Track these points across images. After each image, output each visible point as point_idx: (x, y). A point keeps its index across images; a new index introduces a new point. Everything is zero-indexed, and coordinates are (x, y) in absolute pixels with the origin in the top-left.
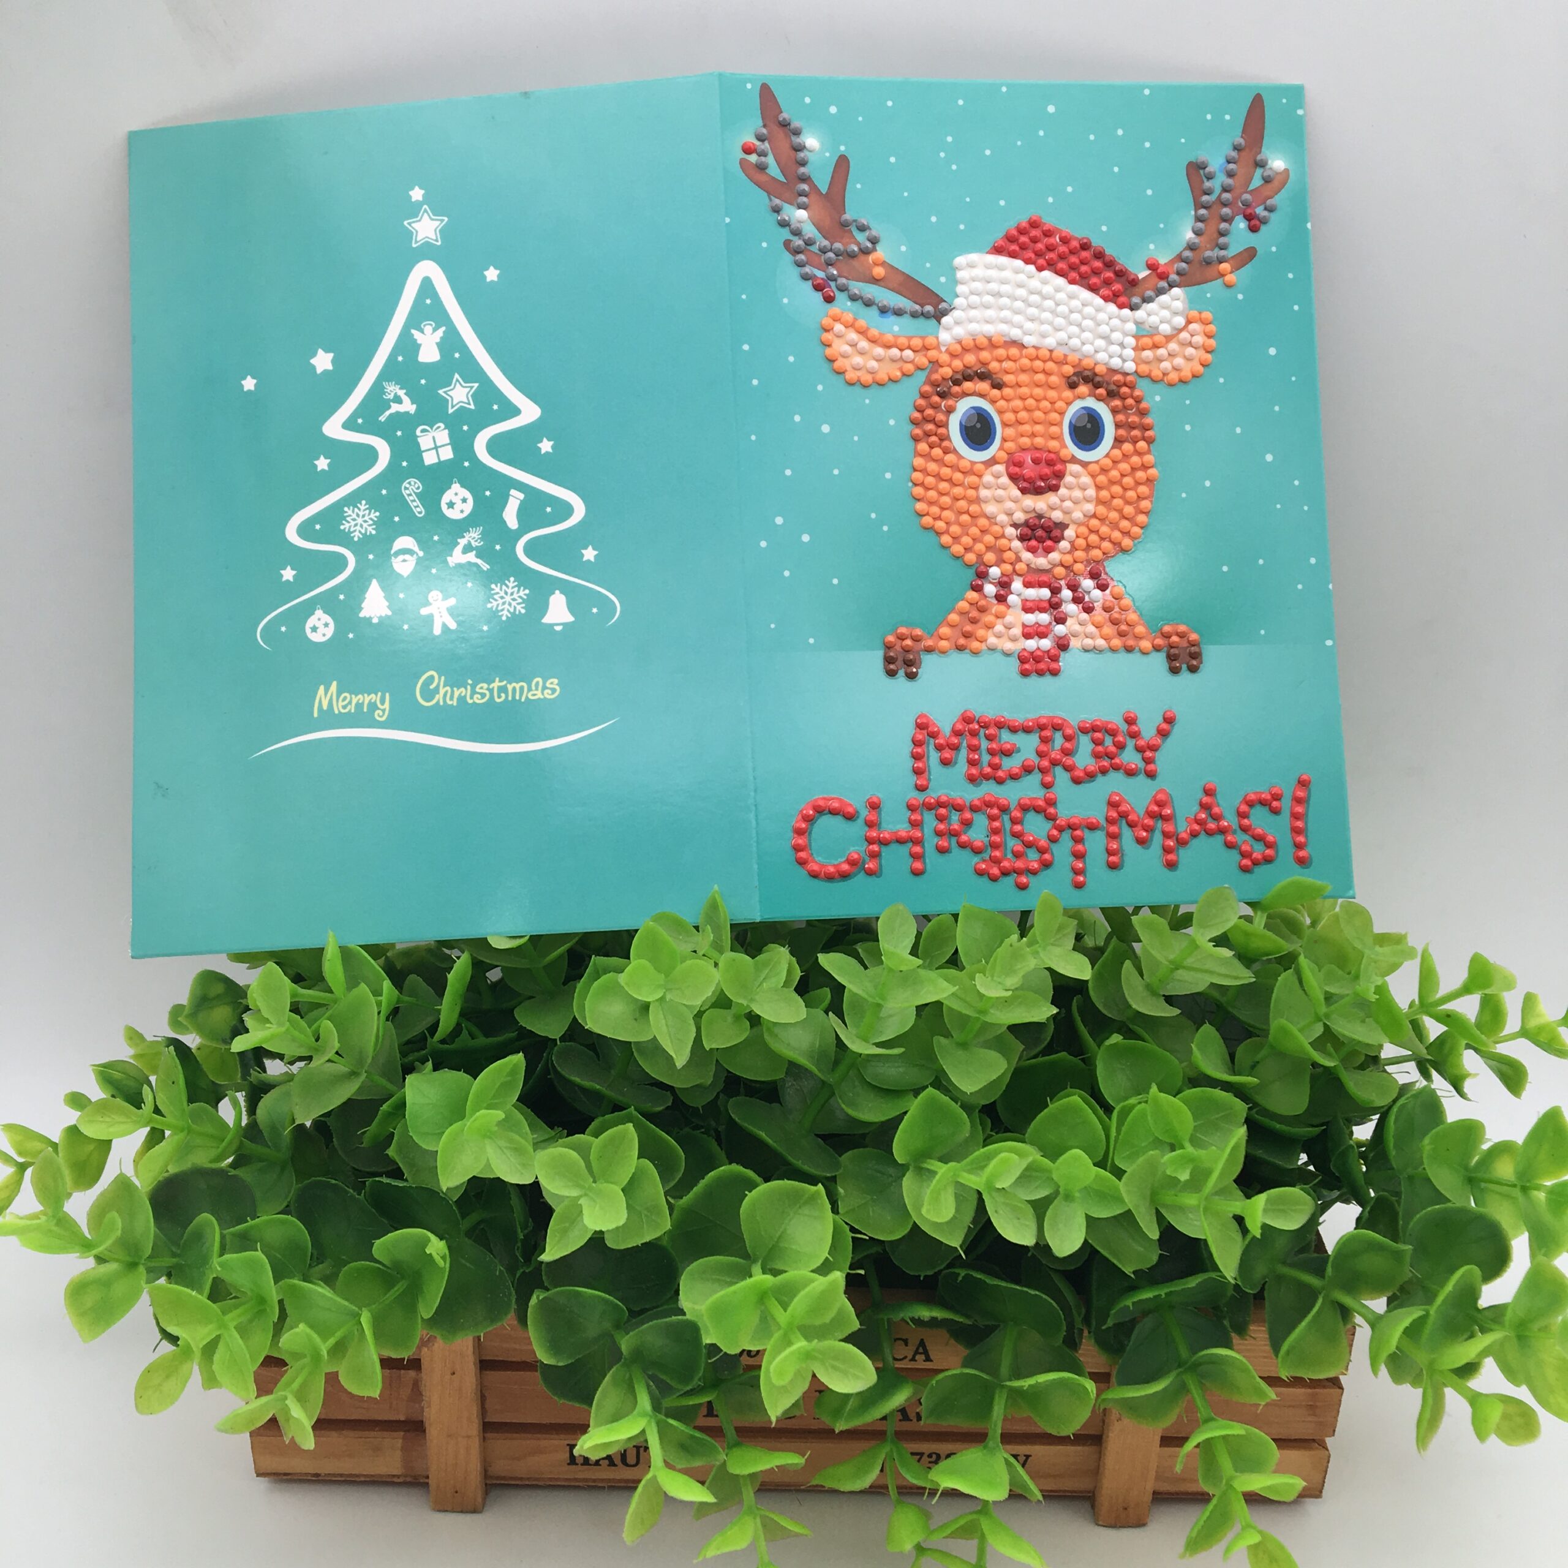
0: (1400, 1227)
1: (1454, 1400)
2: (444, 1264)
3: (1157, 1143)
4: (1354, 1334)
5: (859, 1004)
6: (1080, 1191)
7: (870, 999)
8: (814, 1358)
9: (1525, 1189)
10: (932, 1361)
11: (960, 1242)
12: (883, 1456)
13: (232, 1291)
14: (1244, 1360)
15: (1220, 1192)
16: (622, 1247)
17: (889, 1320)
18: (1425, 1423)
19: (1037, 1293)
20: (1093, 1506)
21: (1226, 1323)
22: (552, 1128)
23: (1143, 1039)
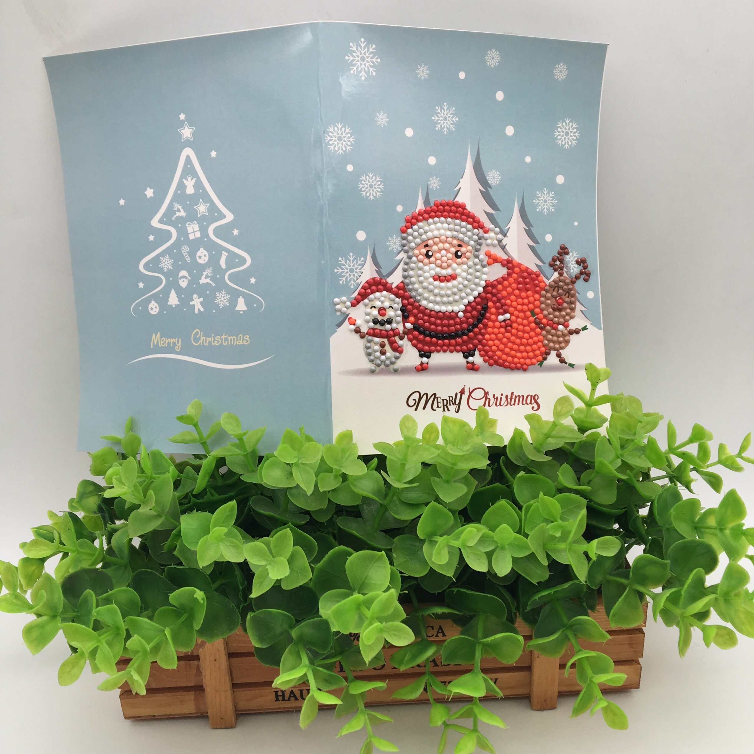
0: (664, 553)
1: (696, 633)
2: (203, 603)
3: (544, 520)
4: (647, 607)
5: (395, 465)
6: (508, 545)
7: (399, 462)
8: (385, 631)
9: (721, 530)
10: (446, 636)
11: (453, 574)
12: (424, 681)
13: (103, 625)
14: (594, 620)
15: (575, 542)
16: (290, 589)
17: (423, 616)
18: (681, 645)
19: (492, 596)
20: (530, 701)
21: (584, 604)
23: (535, 473)
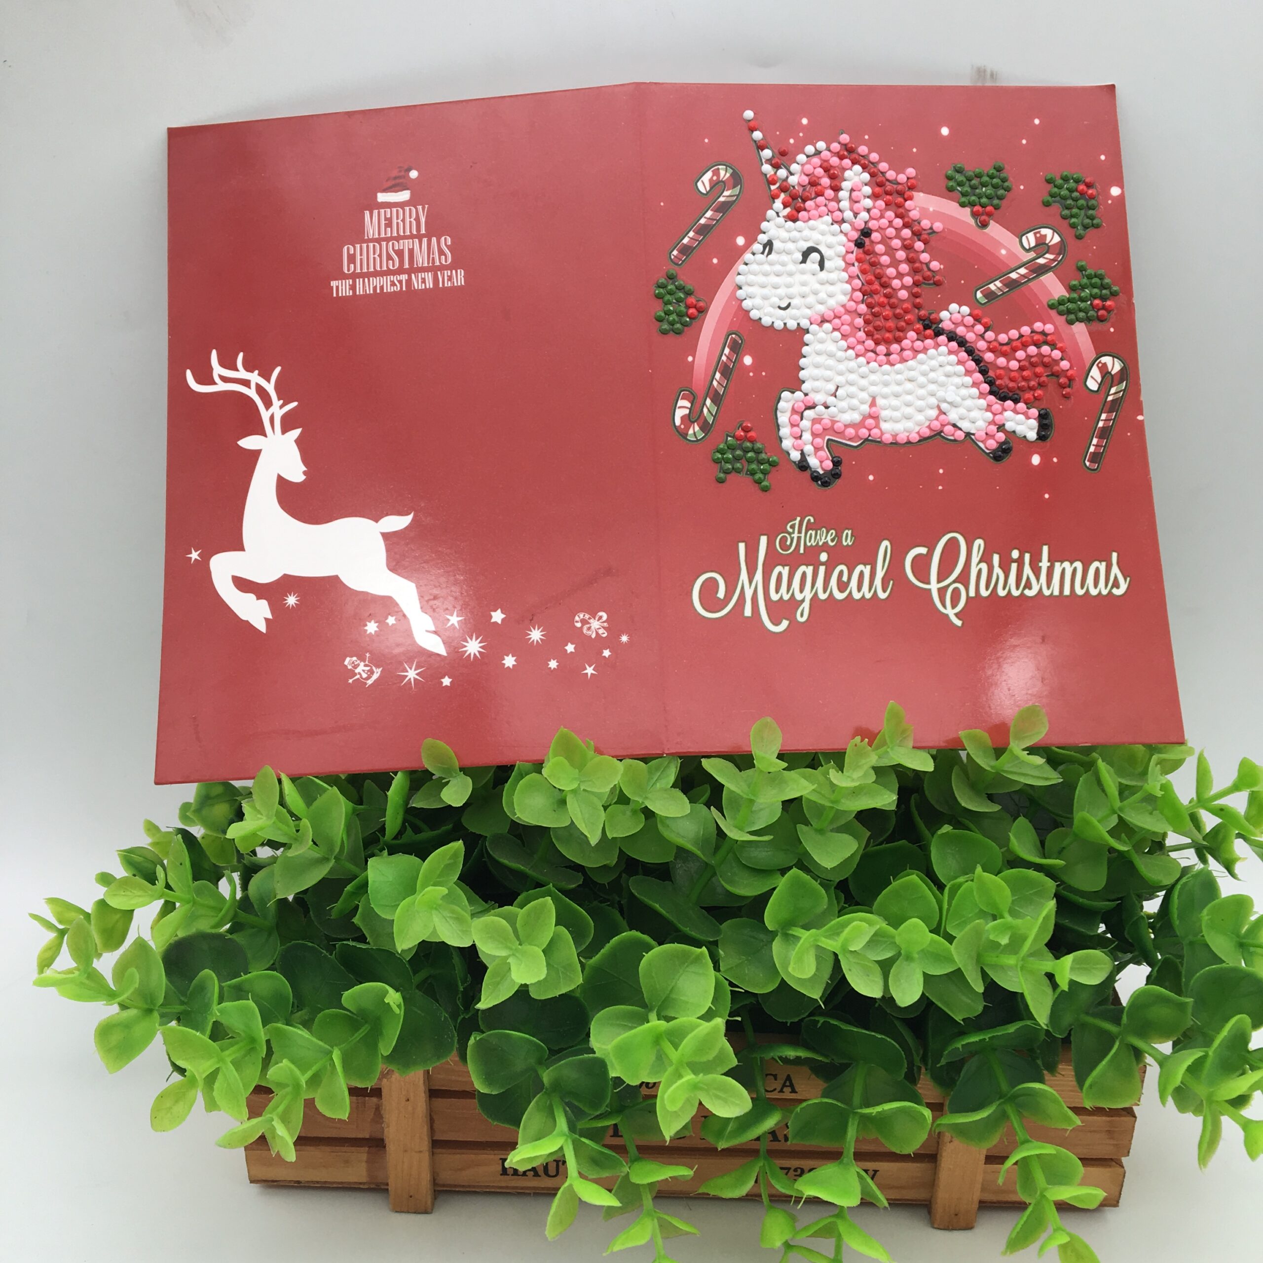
0: (1183, 984)
1: (1229, 1127)
2: (399, 1012)
3: (982, 914)
4: (1145, 1072)
5: (736, 800)
6: (918, 953)
7: (745, 796)
8: (701, 1089)
10: (797, 1092)
11: (820, 995)
12: (757, 1169)
13: (228, 1032)
14: (1054, 1093)
15: (1034, 954)
16: (543, 998)
17: (762, 1059)
18: (1205, 1146)
19: (883, 1037)
20: (930, 1213)
21: (1039, 1062)
22: (486, 902)
23: (970, 830)
